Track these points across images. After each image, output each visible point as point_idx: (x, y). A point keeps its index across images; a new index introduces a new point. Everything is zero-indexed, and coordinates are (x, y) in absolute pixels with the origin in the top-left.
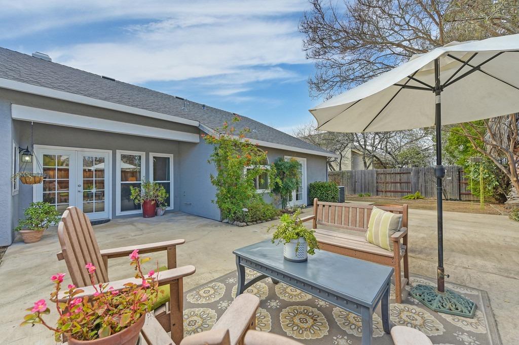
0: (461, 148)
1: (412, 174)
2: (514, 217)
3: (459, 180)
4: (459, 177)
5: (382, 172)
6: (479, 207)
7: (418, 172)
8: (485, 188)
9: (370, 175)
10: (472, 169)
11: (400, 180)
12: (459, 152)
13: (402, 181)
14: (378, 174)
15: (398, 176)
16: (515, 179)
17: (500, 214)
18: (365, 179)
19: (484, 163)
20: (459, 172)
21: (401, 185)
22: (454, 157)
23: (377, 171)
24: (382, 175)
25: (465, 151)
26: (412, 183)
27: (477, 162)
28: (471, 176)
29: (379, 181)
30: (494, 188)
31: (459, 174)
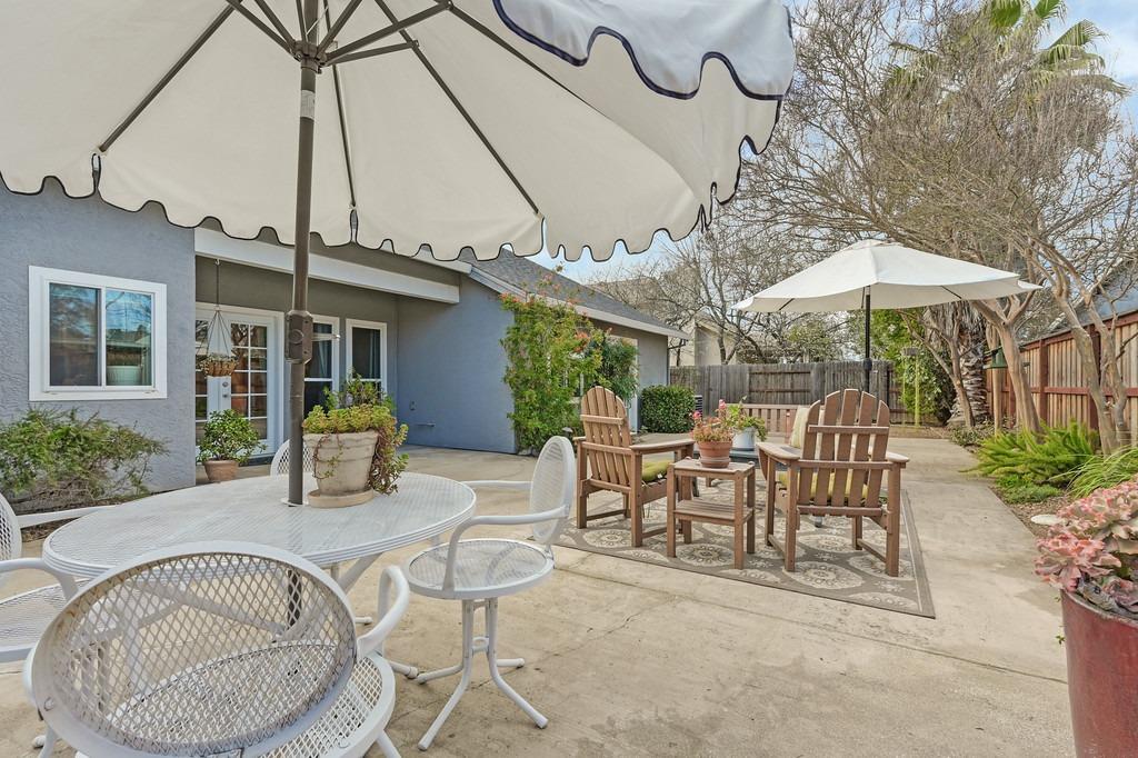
0: (892, 328)
1: (812, 374)
2: (954, 438)
3: (888, 387)
4: (888, 381)
5: (761, 370)
6: (914, 431)
7: (822, 371)
8: (922, 400)
9: (737, 377)
10: (906, 367)
11: (792, 385)
12: (889, 336)
13: (796, 388)
14: (752, 374)
15: (788, 378)
16: (959, 382)
17: (940, 438)
18: (728, 383)
19: (923, 357)
20: (888, 373)
21: (792, 396)
22: (881, 344)
23: (750, 369)
24: (761, 377)
25: (896, 336)
26: (813, 392)
27: (912, 355)
28: (905, 378)
29: (754, 387)
30: (936, 399)
31: (888, 376)
